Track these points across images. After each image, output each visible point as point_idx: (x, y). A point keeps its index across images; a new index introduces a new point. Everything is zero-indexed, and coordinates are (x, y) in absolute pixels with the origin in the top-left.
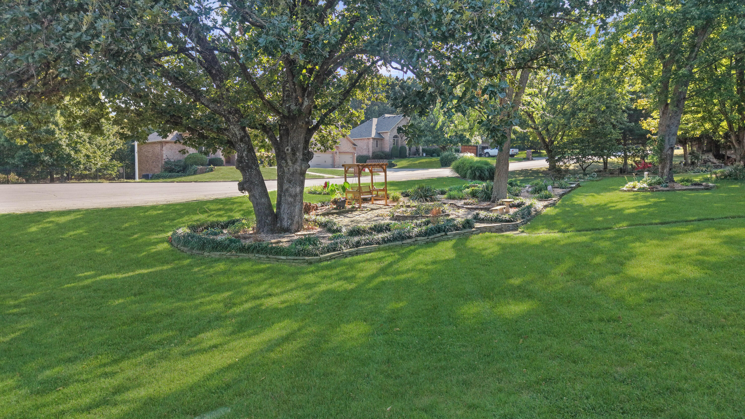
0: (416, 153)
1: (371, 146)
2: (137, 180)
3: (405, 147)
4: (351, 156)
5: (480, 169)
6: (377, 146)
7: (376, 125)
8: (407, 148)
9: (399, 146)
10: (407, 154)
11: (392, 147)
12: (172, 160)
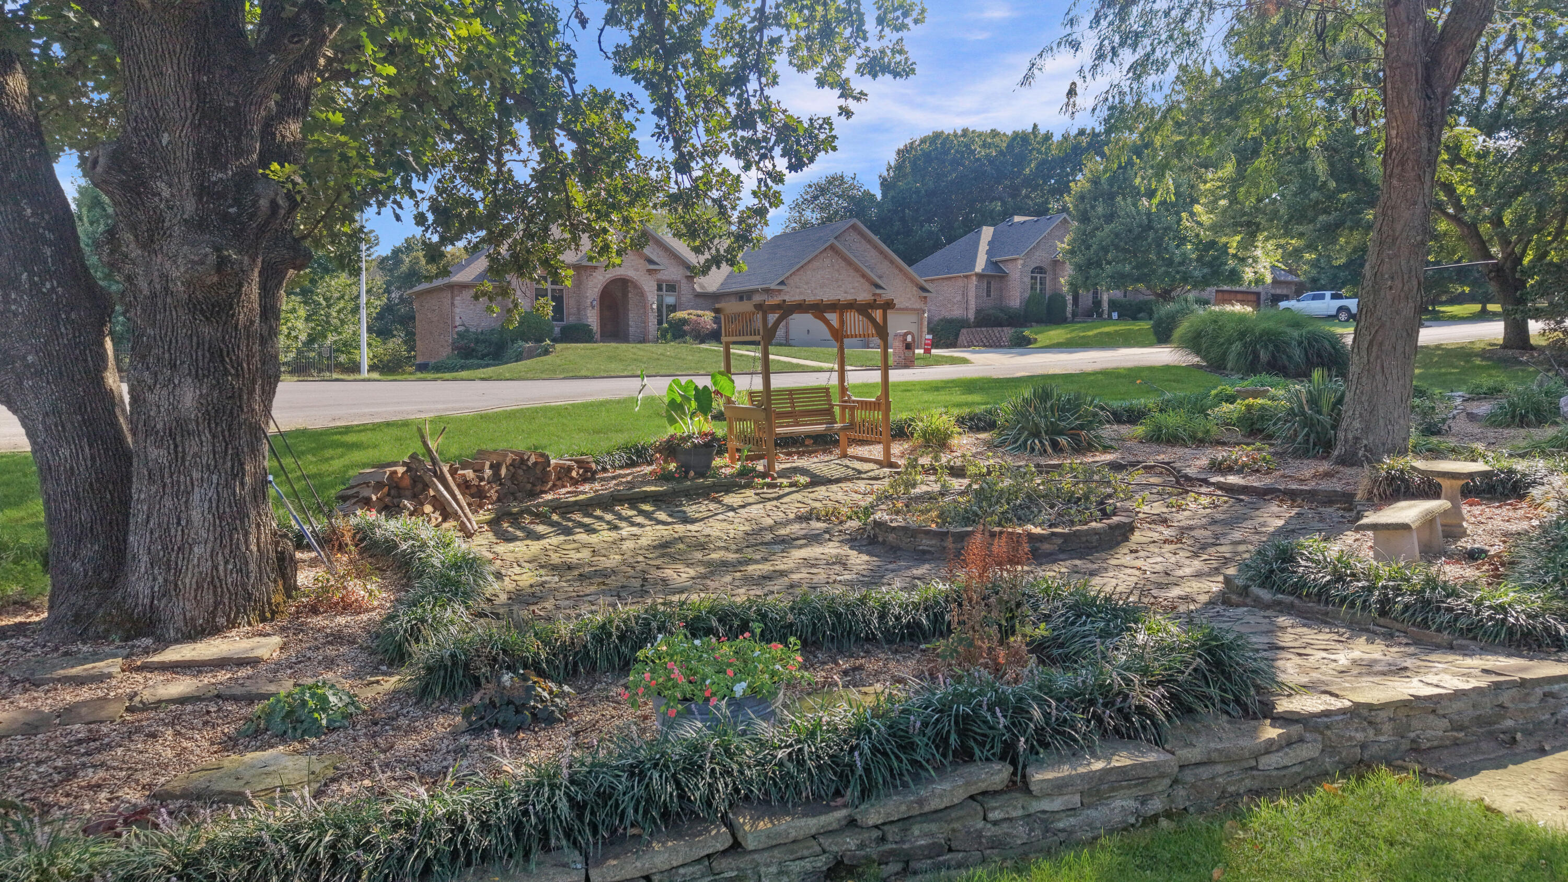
0: (1094, 312)
1: (972, 294)
2: (365, 374)
3: (1064, 297)
4: (914, 318)
5: (1273, 340)
6: (988, 295)
7: (990, 243)
8: (1069, 298)
9: (1048, 293)
10: (1069, 315)
11: (1027, 295)
12: (473, 330)
